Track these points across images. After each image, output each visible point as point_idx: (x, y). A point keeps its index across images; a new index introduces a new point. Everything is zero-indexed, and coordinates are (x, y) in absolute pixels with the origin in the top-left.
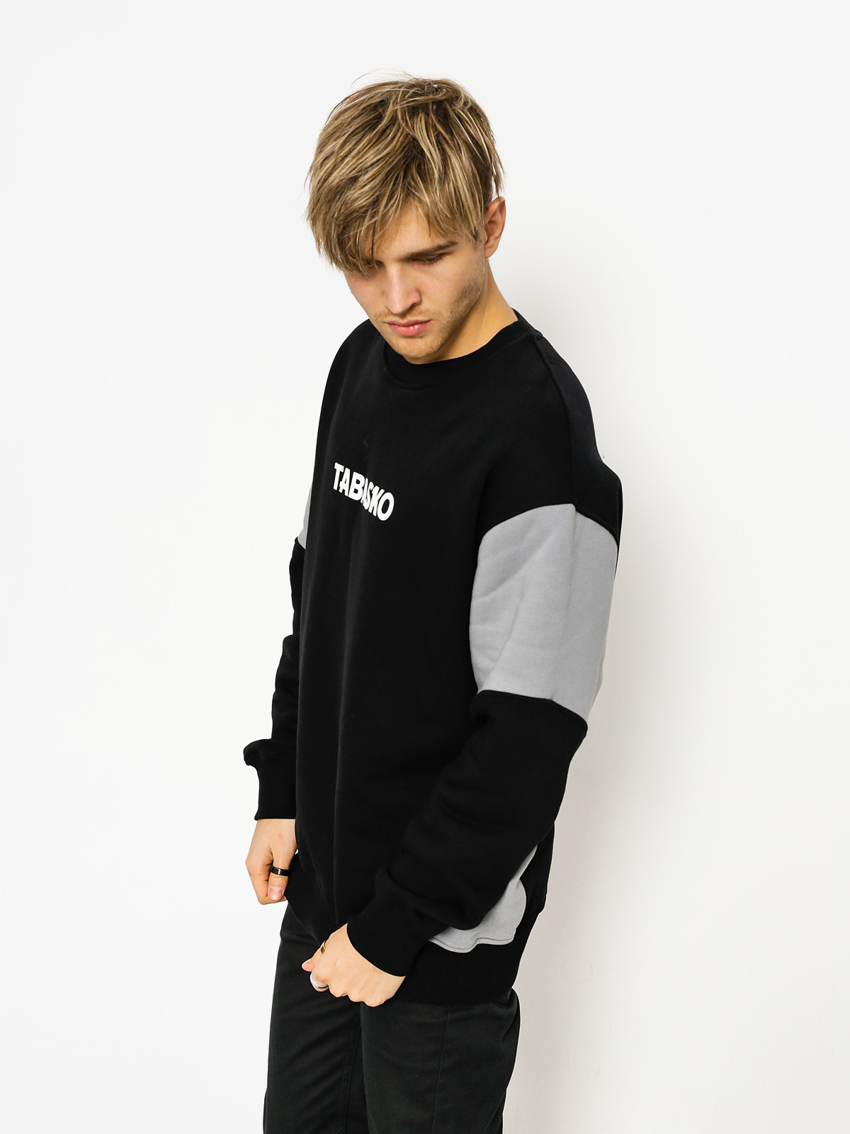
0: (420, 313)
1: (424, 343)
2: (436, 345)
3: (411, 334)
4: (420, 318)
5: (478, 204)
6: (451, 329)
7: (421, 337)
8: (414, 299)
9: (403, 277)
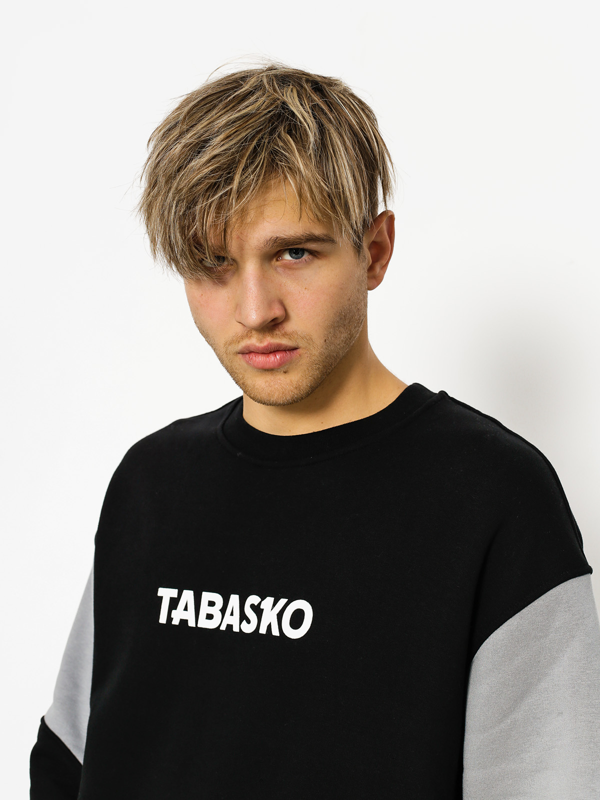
0: (285, 335)
1: (289, 381)
2: (305, 384)
3: (271, 366)
4: (285, 342)
5: (362, 193)
6: (324, 367)
7: (285, 372)
8: (277, 312)
9: (263, 279)
